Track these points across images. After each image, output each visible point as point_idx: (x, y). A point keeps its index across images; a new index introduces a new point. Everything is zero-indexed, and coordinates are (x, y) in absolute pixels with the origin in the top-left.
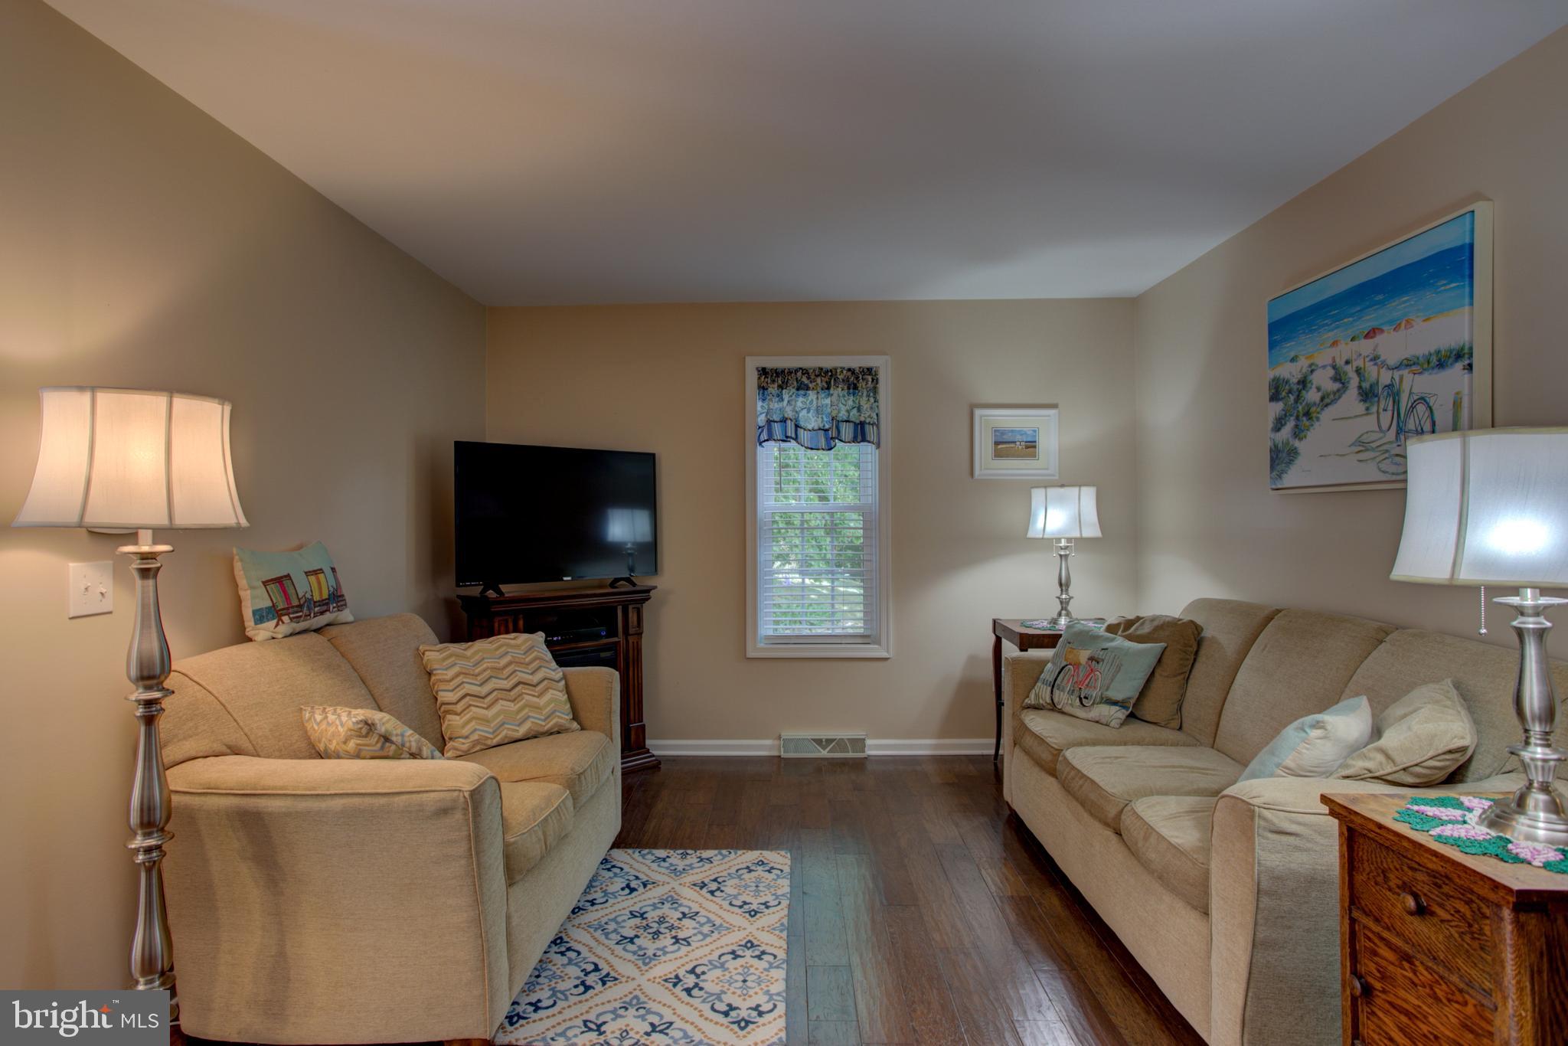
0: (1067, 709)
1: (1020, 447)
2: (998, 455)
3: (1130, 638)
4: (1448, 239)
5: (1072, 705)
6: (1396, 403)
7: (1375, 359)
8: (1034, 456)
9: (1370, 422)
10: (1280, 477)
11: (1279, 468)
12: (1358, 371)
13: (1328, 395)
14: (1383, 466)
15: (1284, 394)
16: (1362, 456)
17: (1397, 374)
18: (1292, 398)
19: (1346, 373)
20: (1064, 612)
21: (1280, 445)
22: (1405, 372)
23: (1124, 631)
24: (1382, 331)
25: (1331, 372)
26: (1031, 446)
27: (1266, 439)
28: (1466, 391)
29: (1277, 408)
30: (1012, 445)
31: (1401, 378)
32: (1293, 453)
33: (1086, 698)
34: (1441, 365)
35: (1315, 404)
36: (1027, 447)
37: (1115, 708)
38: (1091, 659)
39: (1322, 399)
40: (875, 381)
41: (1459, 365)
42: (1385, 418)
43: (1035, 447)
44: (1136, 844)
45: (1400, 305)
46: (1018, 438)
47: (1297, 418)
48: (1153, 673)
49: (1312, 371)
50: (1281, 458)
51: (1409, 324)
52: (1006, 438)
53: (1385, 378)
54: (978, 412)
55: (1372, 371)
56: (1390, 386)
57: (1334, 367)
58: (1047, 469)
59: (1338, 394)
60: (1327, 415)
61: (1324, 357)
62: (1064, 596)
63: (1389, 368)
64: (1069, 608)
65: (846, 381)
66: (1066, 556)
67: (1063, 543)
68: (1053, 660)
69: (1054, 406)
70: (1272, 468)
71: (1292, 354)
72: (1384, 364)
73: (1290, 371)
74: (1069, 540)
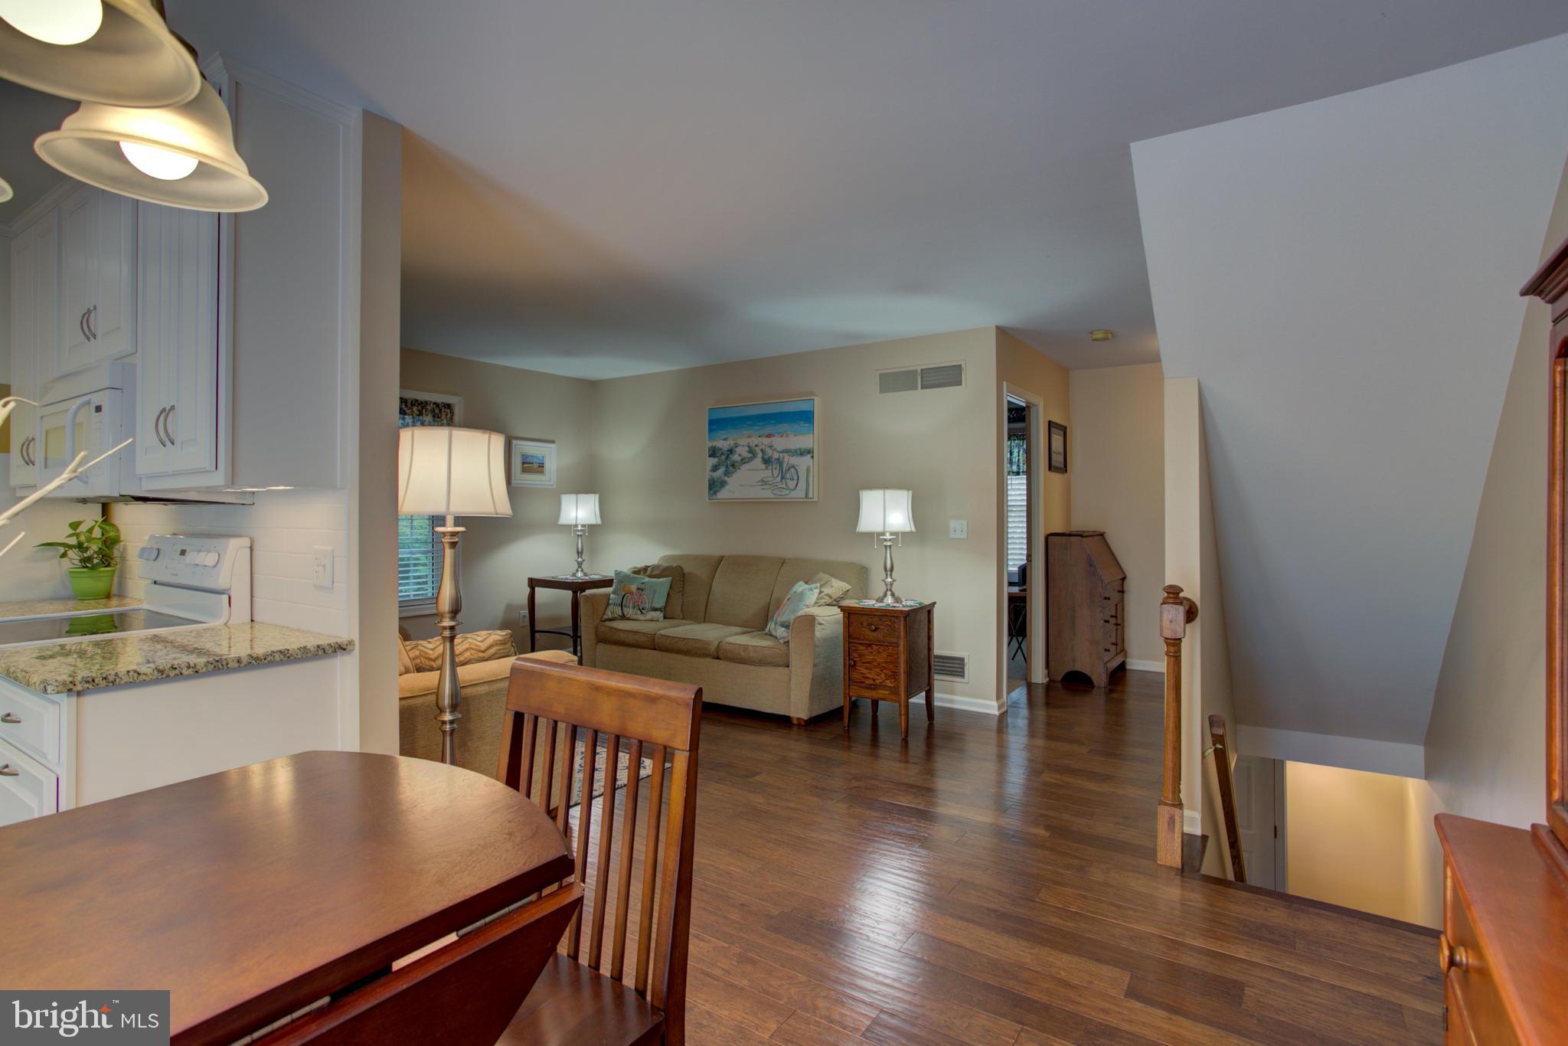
0: (634, 617)
1: (535, 466)
2: (524, 470)
3: (650, 576)
4: (805, 407)
5: (636, 614)
6: (781, 466)
7: (771, 447)
8: (542, 472)
9: (768, 473)
10: (715, 493)
11: (715, 489)
12: (762, 450)
13: (745, 459)
14: (774, 492)
15: (718, 455)
16: (763, 487)
17: (781, 455)
18: (723, 457)
19: (755, 451)
20: (580, 569)
21: (715, 479)
22: (785, 455)
23: (644, 573)
24: (774, 436)
25: (747, 449)
26: (541, 466)
27: (707, 475)
28: (811, 466)
29: (715, 461)
30: (531, 465)
31: (784, 456)
32: (723, 484)
33: (643, 609)
34: (801, 454)
35: (737, 462)
36: (539, 467)
37: (658, 613)
38: (638, 589)
39: (742, 460)
40: (452, 414)
41: (809, 456)
42: (776, 472)
43: (543, 467)
44: (739, 654)
45: (782, 427)
46: (535, 460)
47: (727, 467)
48: (668, 594)
49: (736, 447)
50: (714, 486)
51: (787, 436)
52: (528, 460)
53: (776, 455)
54: (514, 442)
55: (769, 452)
56: (778, 459)
57: (749, 447)
58: (550, 481)
59: (750, 459)
60: (744, 467)
61: (743, 441)
62: (580, 560)
63: (778, 452)
64: (583, 567)
65: (433, 411)
66: (581, 535)
67: (580, 528)
68: (614, 592)
69: (553, 442)
70: (710, 489)
71: (724, 437)
72: (775, 450)
73: (723, 445)
74: (583, 526)
